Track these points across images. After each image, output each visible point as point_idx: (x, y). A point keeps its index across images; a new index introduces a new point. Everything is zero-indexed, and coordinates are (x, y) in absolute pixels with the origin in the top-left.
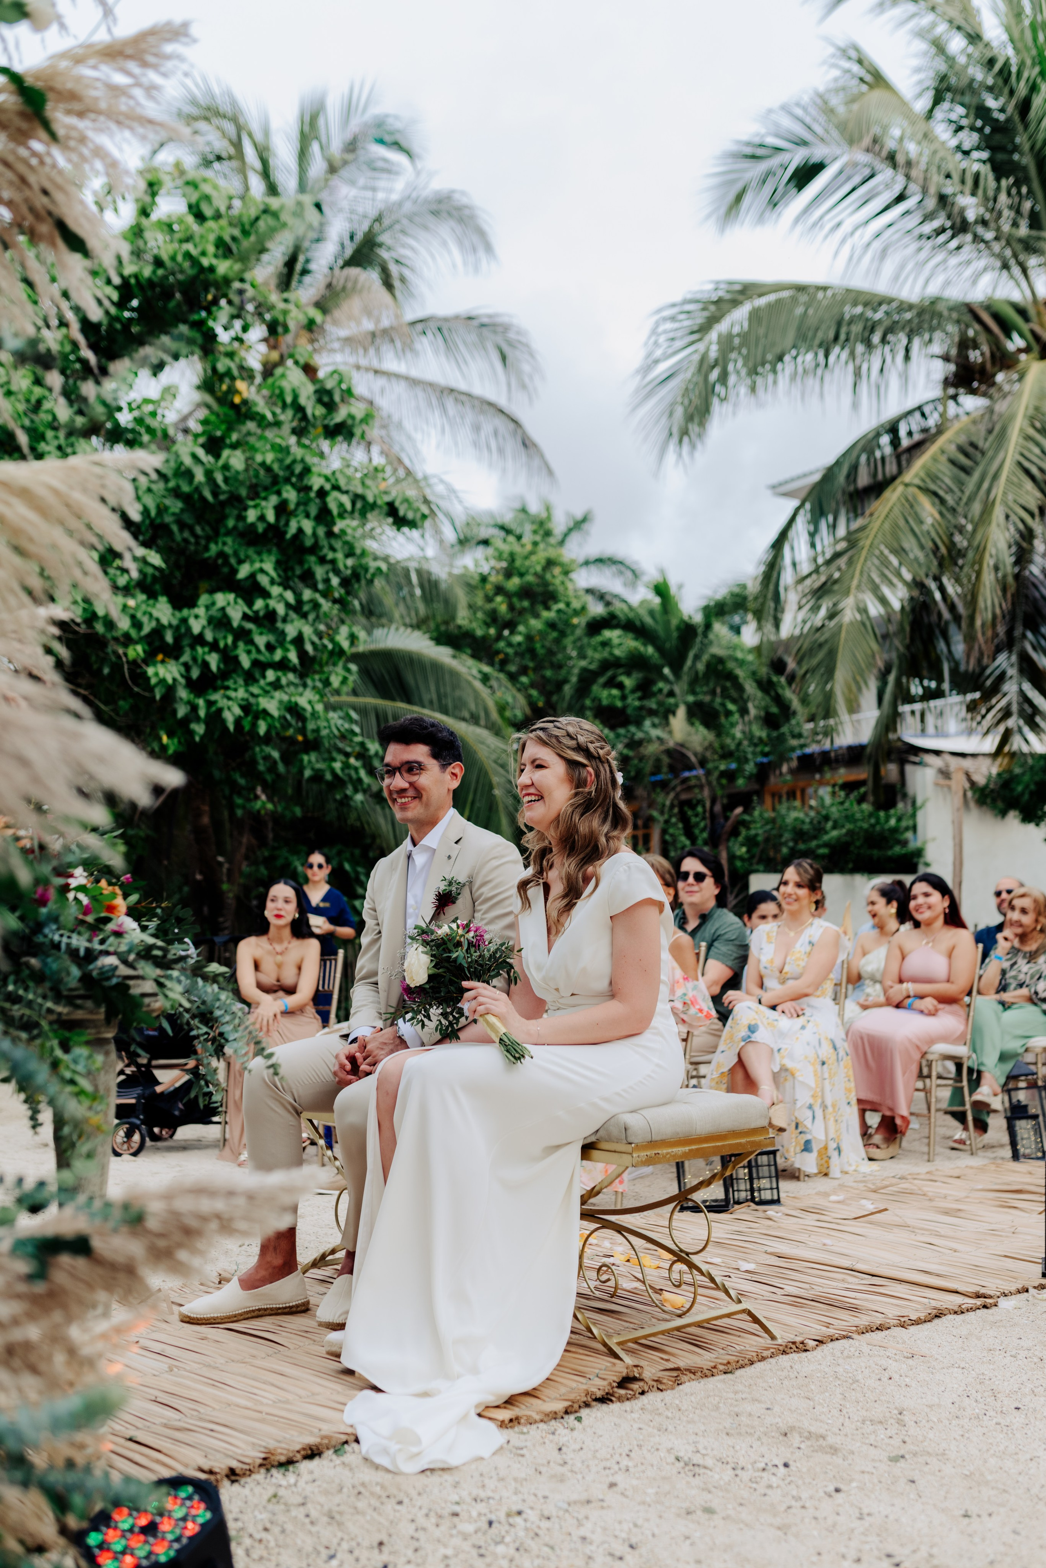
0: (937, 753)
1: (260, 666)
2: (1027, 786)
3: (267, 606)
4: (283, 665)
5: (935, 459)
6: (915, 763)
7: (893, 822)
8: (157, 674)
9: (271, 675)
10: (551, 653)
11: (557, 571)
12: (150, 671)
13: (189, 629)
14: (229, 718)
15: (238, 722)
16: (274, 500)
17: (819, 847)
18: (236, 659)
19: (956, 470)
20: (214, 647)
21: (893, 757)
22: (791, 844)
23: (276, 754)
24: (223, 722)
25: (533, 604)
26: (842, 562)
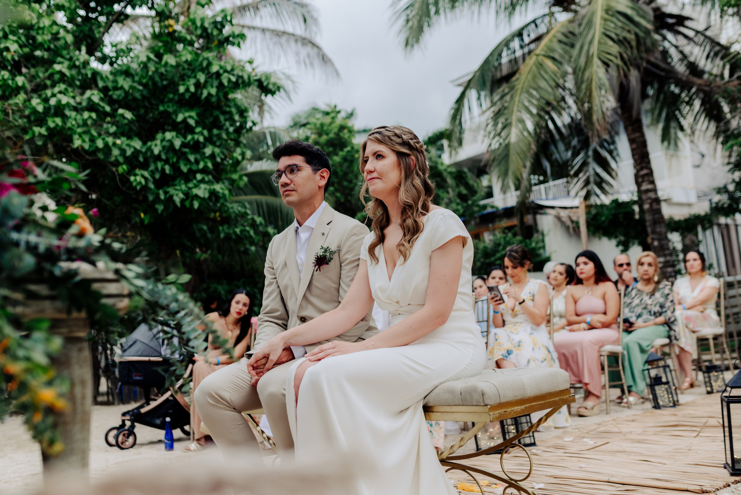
0: (553, 208)
1: (192, 173)
2: (607, 217)
3: (193, 138)
4: (204, 171)
5: (551, 41)
6: (541, 214)
7: (533, 245)
8: (136, 180)
9: (199, 176)
10: (346, 174)
11: (346, 131)
12: (132, 178)
13: (152, 152)
14: (177, 200)
15: (182, 201)
16: (192, 81)
17: (496, 260)
18: (179, 169)
19: (563, 46)
20: (166, 162)
21: (531, 211)
22: (482, 260)
23: (205, 228)
24: (174, 202)
25: (335, 150)
26: (508, 98)
